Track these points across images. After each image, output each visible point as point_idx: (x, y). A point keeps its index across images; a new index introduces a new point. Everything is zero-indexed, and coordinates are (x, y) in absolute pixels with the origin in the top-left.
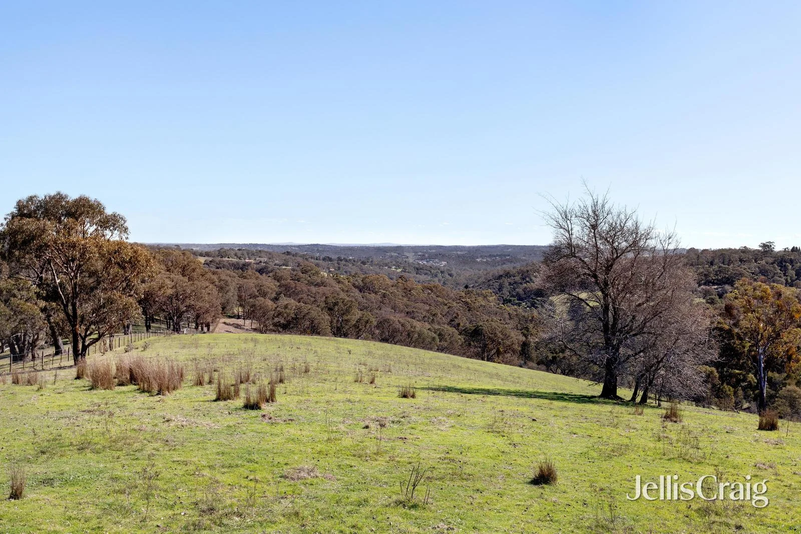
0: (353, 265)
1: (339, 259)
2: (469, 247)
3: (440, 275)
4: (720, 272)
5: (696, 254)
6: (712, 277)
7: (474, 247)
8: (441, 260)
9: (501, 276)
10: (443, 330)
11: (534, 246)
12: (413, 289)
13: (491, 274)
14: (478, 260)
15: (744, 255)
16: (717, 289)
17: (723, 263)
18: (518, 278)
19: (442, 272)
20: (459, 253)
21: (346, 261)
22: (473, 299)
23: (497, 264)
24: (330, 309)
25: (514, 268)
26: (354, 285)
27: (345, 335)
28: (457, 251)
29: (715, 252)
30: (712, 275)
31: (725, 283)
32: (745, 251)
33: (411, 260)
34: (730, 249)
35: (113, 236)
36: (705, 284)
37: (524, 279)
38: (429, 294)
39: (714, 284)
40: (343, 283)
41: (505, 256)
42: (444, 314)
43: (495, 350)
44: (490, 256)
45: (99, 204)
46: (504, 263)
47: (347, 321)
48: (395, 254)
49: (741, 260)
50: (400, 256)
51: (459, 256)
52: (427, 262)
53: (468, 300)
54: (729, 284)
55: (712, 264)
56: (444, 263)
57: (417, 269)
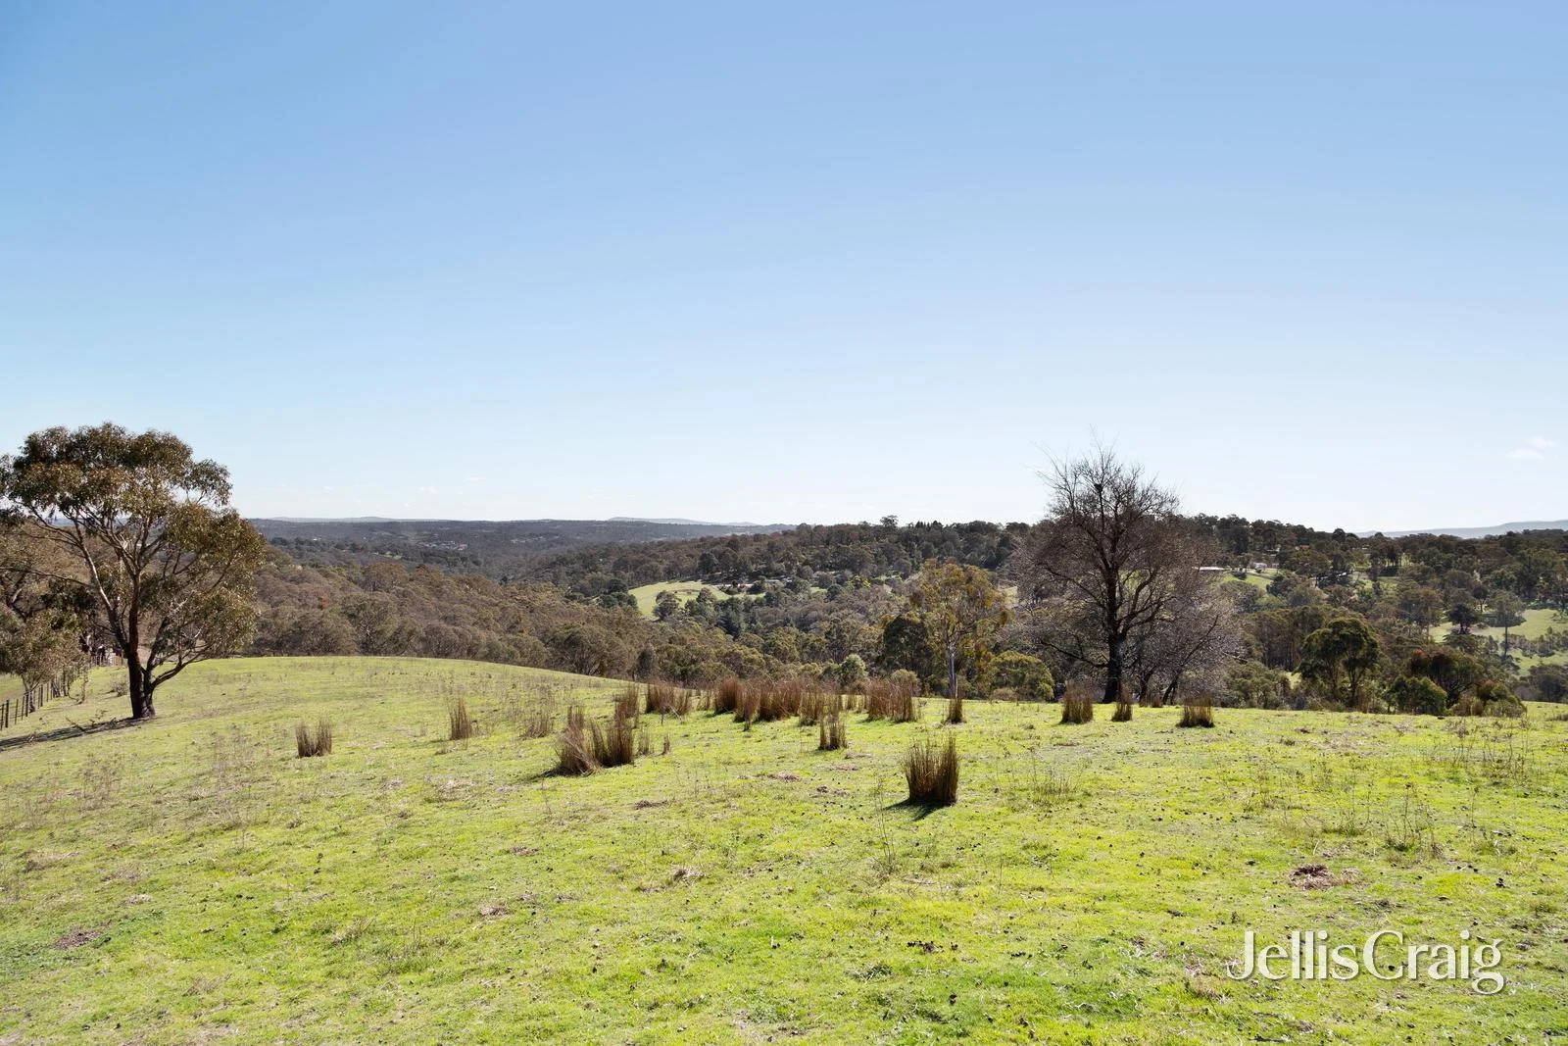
0: (323, 550)
1: (299, 542)
2: (499, 523)
3: (460, 563)
4: (839, 553)
5: (808, 531)
6: (830, 560)
7: (505, 523)
8: (457, 542)
9: (554, 563)
10: (520, 640)
11: (592, 522)
12: (442, 583)
13: (537, 560)
14: (514, 541)
15: (863, 532)
16: (835, 575)
17: (841, 542)
18: (577, 566)
19: (463, 559)
20: (484, 531)
21: (311, 544)
22: (531, 596)
23: (541, 547)
24: (352, 616)
25: (569, 551)
26: (350, 579)
27: (376, 653)
28: (481, 528)
29: (830, 528)
30: (829, 558)
31: (846, 567)
32: (865, 527)
33: (412, 542)
34: (848, 525)
35: (210, 502)
36: (821, 569)
37: (586, 567)
38: (466, 590)
39: (831, 569)
40: (333, 577)
41: (552, 535)
42: (497, 618)
43: (597, 666)
44: (531, 535)
45: (174, 439)
46: (552, 546)
47: (380, 633)
48: (387, 533)
49: (861, 539)
50: (395, 536)
51: (485, 536)
52: (437, 544)
53: (525, 598)
54: (848, 568)
55: (828, 543)
56: (463, 546)
57: (425, 554)
